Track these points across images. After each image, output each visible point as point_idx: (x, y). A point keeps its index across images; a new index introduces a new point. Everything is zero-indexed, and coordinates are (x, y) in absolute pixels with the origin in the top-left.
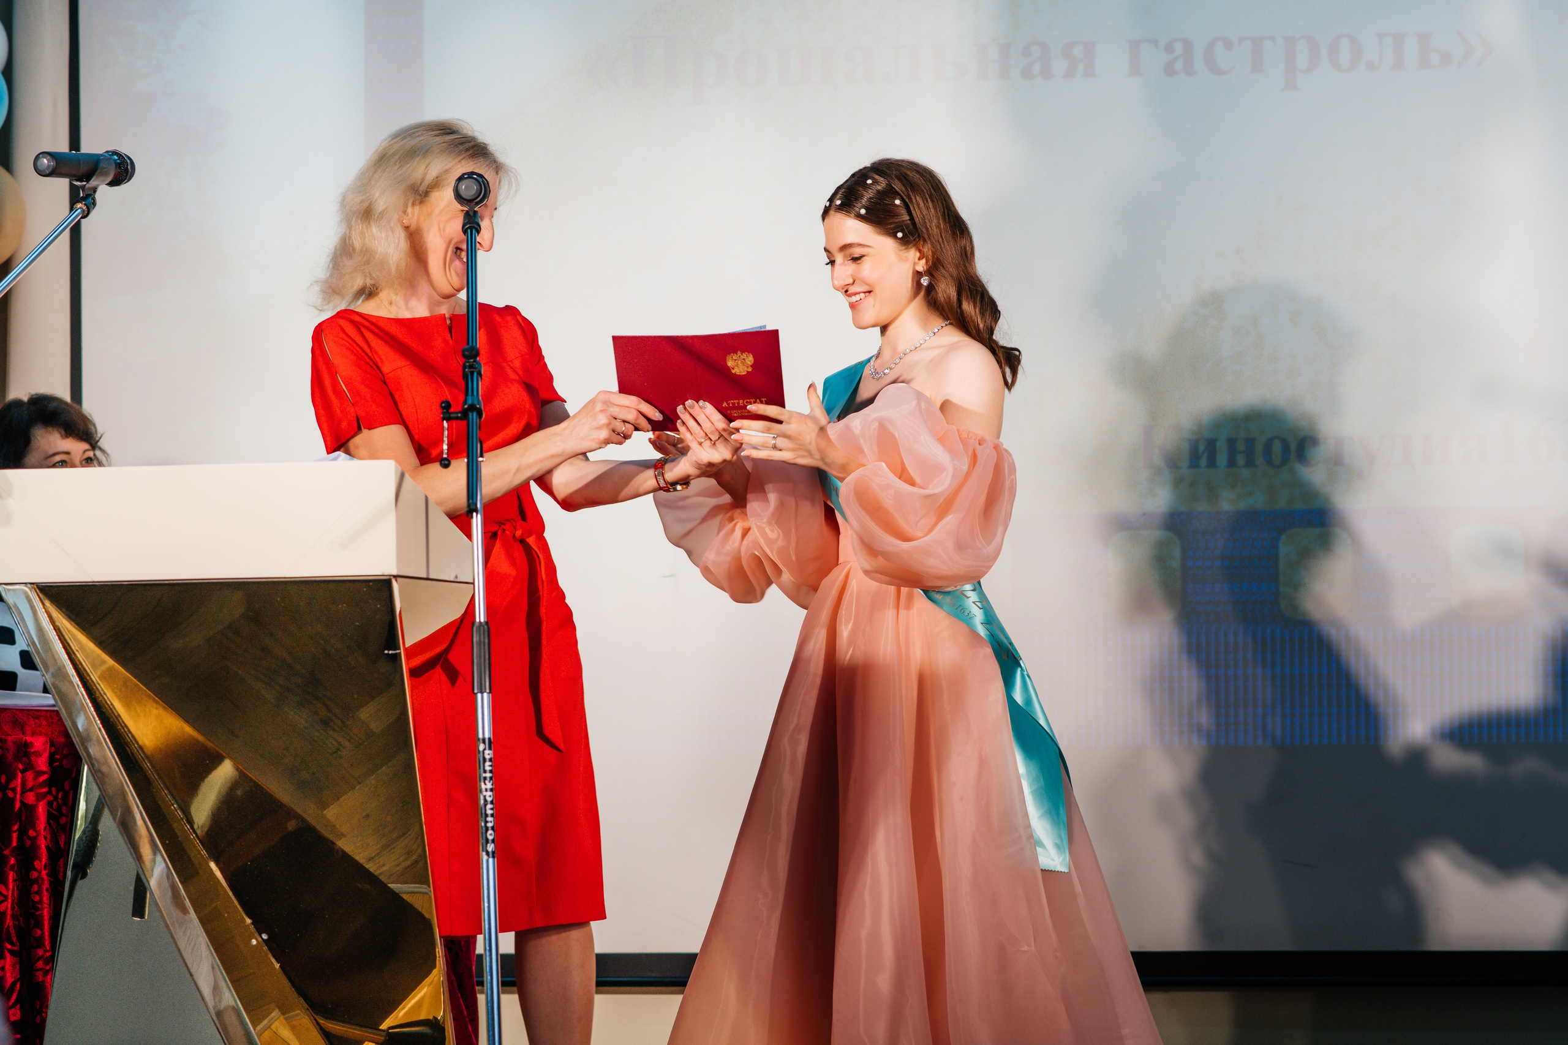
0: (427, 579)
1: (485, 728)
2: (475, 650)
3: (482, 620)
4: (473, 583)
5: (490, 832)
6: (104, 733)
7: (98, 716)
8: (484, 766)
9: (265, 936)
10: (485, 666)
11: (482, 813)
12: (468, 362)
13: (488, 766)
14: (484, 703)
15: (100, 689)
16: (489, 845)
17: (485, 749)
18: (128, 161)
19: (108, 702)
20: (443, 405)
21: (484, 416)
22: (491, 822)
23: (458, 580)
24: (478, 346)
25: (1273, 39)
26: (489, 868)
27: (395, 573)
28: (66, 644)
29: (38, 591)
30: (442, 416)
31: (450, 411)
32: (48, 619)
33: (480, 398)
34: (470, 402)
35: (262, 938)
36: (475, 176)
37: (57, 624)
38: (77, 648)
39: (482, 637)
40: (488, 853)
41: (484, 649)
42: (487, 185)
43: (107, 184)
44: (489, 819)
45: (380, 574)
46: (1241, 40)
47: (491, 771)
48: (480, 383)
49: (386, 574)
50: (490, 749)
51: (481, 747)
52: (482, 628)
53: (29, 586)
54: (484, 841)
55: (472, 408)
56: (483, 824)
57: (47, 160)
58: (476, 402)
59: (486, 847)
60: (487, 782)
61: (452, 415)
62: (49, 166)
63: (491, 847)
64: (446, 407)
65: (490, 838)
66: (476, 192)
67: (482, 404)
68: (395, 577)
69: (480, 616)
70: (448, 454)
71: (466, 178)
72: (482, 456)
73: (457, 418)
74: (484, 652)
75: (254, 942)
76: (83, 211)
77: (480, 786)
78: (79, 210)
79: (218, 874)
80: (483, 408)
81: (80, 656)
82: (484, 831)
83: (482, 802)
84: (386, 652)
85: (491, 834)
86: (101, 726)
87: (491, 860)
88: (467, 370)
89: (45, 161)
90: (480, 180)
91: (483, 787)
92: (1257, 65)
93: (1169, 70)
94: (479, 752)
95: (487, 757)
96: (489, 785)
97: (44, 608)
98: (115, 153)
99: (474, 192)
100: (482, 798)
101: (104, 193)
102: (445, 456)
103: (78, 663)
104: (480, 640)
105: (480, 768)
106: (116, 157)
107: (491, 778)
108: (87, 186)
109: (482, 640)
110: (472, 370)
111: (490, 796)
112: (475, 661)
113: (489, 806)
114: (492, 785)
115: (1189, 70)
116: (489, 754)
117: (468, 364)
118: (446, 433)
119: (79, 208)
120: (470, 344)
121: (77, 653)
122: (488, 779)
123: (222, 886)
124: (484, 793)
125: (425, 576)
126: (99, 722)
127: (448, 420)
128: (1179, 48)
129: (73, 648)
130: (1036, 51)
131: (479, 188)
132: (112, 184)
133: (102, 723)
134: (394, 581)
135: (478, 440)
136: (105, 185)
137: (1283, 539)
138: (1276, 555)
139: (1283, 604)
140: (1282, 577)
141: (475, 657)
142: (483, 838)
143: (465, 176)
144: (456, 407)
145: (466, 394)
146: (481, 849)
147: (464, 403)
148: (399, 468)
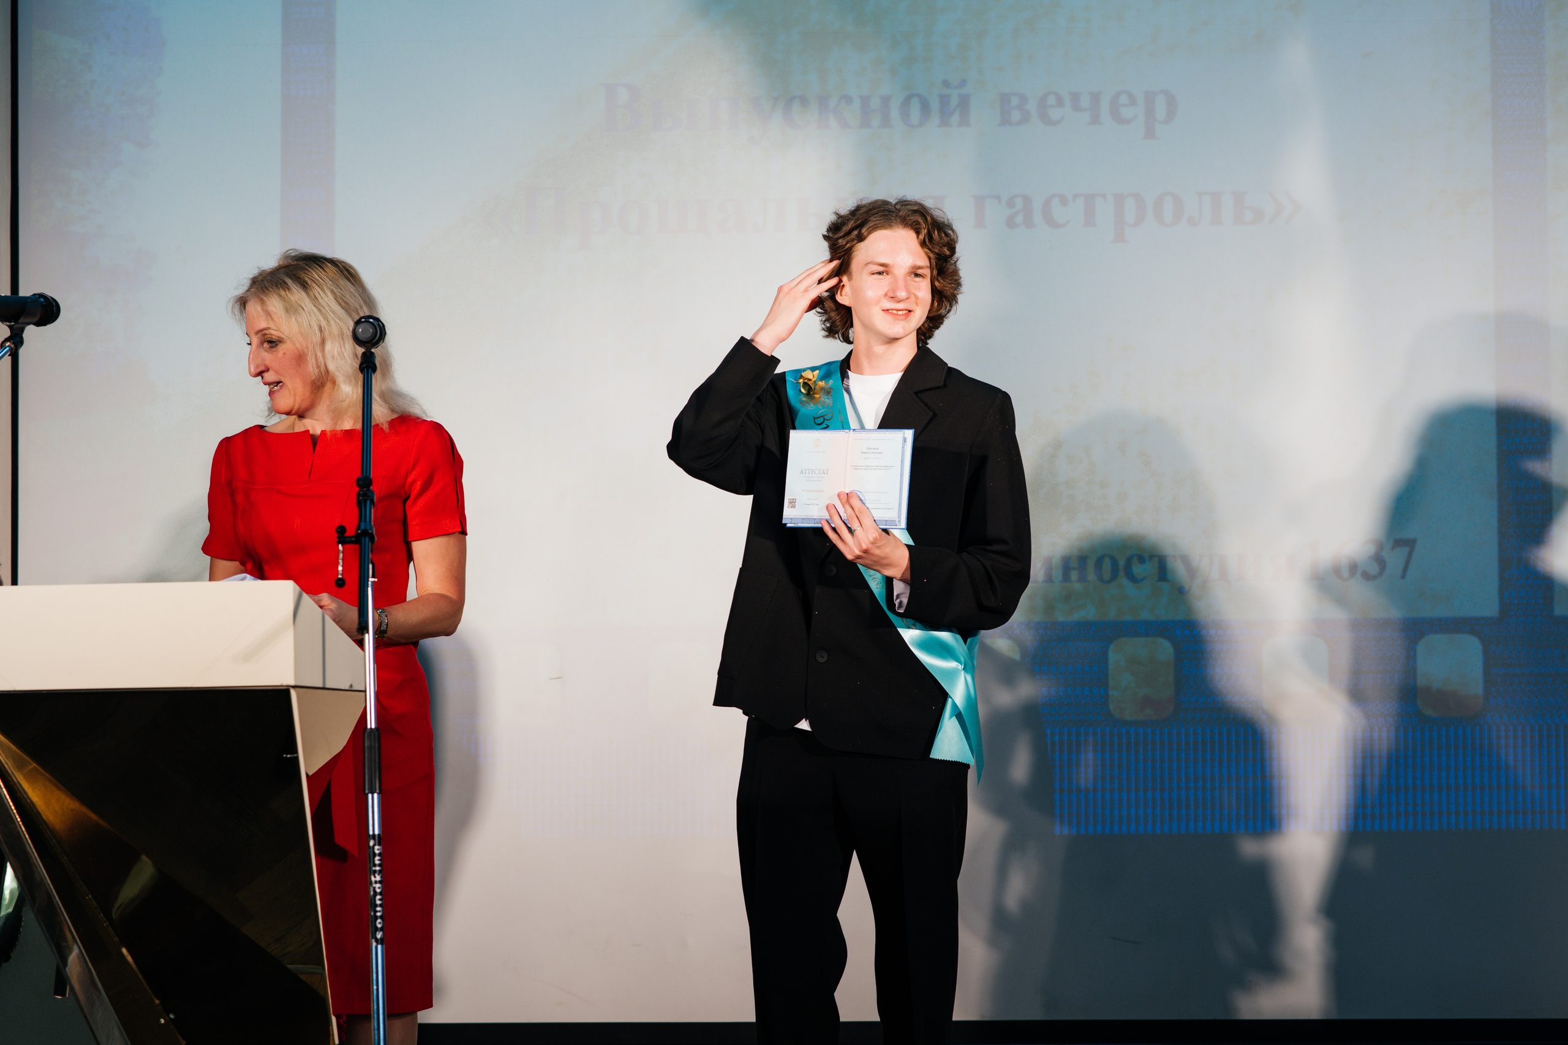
0: (324, 688)
1: (375, 826)
2: (366, 755)
3: (373, 727)
4: (365, 691)
5: (379, 921)
6: (24, 829)
7: (18, 815)
8: (374, 861)
9: (172, 1016)
10: (375, 769)
11: (371, 903)
12: (362, 491)
13: (377, 860)
14: (374, 801)
15: (20, 789)
16: (378, 933)
17: (374, 845)
18: (54, 303)
19: (29, 801)
20: (339, 530)
21: (376, 538)
22: (380, 911)
23: (353, 689)
24: (371, 476)
25: (1104, 196)
26: (378, 953)
27: (292, 683)
30: (337, 540)
33: (372, 523)
34: (363, 527)
35: (170, 1018)
36: (371, 320)
40: (377, 940)
42: (382, 328)
43: (34, 324)
44: (378, 909)
45: (279, 684)
46: (1075, 196)
47: (380, 865)
48: (372, 510)
49: (285, 683)
50: (379, 845)
51: (372, 843)
52: (373, 734)
55: (365, 533)
56: (372, 914)
58: (368, 528)
59: (376, 934)
60: (376, 875)
61: (347, 539)
63: (379, 935)
64: (341, 530)
65: (379, 926)
66: (372, 335)
67: (374, 530)
68: (294, 687)
69: (371, 723)
70: (342, 574)
71: (364, 321)
72: (373, 577)
73: (351, 542)
74: (375, 756)
75: (162, 1021)
76: (11, 349)
77: (370, 878)
78: (8, 348)
79: (129, 958)
80: (374, 533)
82: (373, 920)
84: (285, 756)
85: (380, 923)
86: (21, 823)
87: (379, 947)
88: (360, 498)
90: (376, 323)
91: (373, 879)
92: (1089, 220)
93: (1010, 223)
94: (369, 847)
95: (377, 852)
96: (378, 878)
98: (41, 295)
99: (370, 335)
100: (372, 889)
101: (31, 332)
102: (340, 576)
104: (371, 746)
105: (370, 862)
106: (42, 300)
107: (380, 871)
108: (15, 326)
111: (379, 888)
112: (366, 764)
113: (378, 897)
114: (381, 877)
115: (1029, 223)
116: (378, 849)
117: (361, 493)
118: (341, 555)
119: (8, 346)
120: (365, 474)
122: (378, 872)
123: (132, 969)
124: (374, 885)
125: (321, 685)
126: (19, 820)
127: (343, 544)
128: (1019, 203)
131: (374, 331)
132: (39, 324)
133: (21, 821)
134: (293, 693)
135: (370, 561)
136: (32, 325)
137: (1112, 647)
138: (1106, 661)
139: (1111, 707)
140: (1111, 682)
141: (366, 760)
142: (372, 927)
143: (363, 320)
144: (351, 532)
145: (360, 520)
146: (370, 936)
147: (358, 528)
148: (298, 588)
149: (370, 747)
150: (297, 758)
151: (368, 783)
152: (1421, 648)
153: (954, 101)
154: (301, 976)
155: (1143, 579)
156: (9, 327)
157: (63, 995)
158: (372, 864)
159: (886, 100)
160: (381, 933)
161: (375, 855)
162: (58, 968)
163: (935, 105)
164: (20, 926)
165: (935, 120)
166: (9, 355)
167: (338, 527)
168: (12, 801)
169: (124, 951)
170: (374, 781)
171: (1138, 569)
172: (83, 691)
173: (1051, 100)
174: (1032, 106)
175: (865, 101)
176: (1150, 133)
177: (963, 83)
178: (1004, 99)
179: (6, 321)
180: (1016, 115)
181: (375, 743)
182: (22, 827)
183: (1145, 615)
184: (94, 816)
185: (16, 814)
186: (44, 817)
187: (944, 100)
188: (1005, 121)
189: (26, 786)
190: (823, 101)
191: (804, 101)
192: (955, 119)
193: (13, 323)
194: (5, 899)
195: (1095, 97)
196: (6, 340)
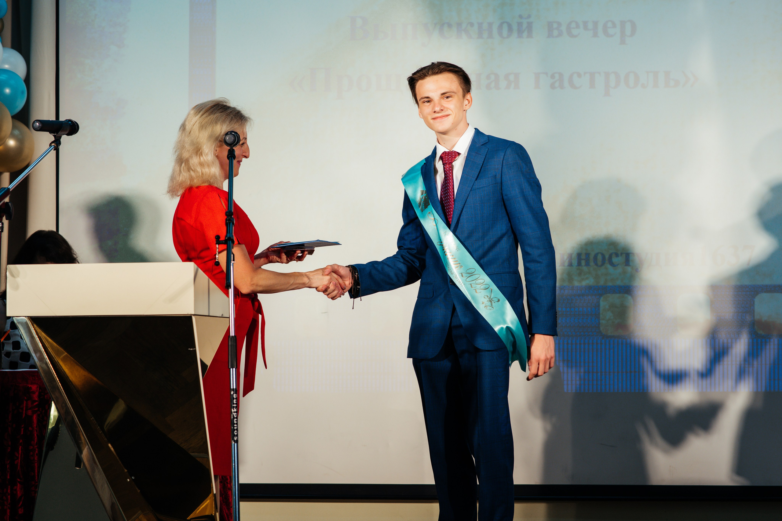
0: (209, 316)
2: (230, 349)
3: (233, 335)
4: (229, 318)
6: (60, 385)
7: (58, 378)
8: (233, 402)
9: (133, 478)
11: (232, 423)
12: (228, 218)
15: (59, 365)
16: (235, 437)
18: (76, 124)
19: (63, 371)
20: (216, 237)
22: (236, 427)
23: (223, 316)
24: (233, 211)
25: (599, 73)
27: (193, 313)
28: (44, 344)
29: (31, 320)
30: (216, 242)
31: (220, 240)
32: (35, 333)
33: (233, 234)
36: (233, 133)
37: (40, 335)
38: (49, 346)
39: (233, 342)
41: (234, 348)
43: (66, 135)
44: (235, 425)
45: (187, 314)
46: (585, 73)
47: (236, 404)
48: (233, 227)
49: (189, 314)
50: (236, 394)
53: (27, 317)
54: (233, 436)
56: (232, 428)
57: (38, 123)
58: (231, 236)
59: (234, 438)
61: (221, 242)
62: (39, 126)
64: (218, 237)
65: (236, 434)
66: (233, 141)
67: (234, 237)
68: (194, 315)
69: (232, 333)
73: (222, 243)
75: (128, 480)
76: (55, 147)
77: (232, 410)
78: (53, 146)
79: (112, 449)
80: (234, 239)
81: (50, 350)
83: (232, 417)
84: (189, 349)
85: (236, 432)
86: (59, 382)
87: (236, 444)
88: (227, 221)
89: (38, 124)
91: (233, 410)
92: (592, 85)
93: (552, 86)
95: (235, 397)
96: (235, 410)
97: (34, 328)
98: (70, 120)
100: (232, 415)
101: (64, 138)
102: (217, 260)
103: (49, 353)
105: (231, 402)
106: (70, 122)
107: (236, 407)
109: (233, 344)
110: (230, 221)
111: (236, 415)
113: (235, 420)
115: (562, 87)
116: (235, 396)
117: (228, 219)
118: (217, 250)
119: (53, 145)
120: (229, 210)
121: (48, 348)
122: (235, 407)
123: (113, 454)
124: (233, 414)
125: (207, 314)
126: (58, 380)
127: (219, 244)
128: (557, 76)
129: (47, 346)
130: (493, 77)
131: (235, 139)
132: (69, 134)
133: (59, 380)
134: (193, 318)
136: (65, 135)
137: (602, 298)
138: (599, 306)
139: (601, 329)
140: (601, 316)
141: (230, 351)
142: (232, 434)
143: (229, 133)
144: (222, 238)
145: (227, 232)
146: (231, 439)
147: (226, 236)
148: (196, 266)
149: (232, 345)
150: (195, 351)
151: (231, 364)
152: (757, 300)
153: (525, 26)
154: (197, 459)
155: (618, 265)
156: (54, 136)
157: (80, 467)
158: (232, 403)
159: (490, 25)
160: (237, 437)
161: (234, 399)
162: (77, 454)
163: (515, 27)
164: (58, 433)
165: (515, 34)
166: (54, 150)
167: (216, 236)
168: (54, 371)
169: (110, 445)
170: (233, 362)
171: (615, 260)
172: (89, 316)
173: (573, 25)
174: (564, 28)
175: (480, 25)
176: (623, 42)
177: (529, 16)
178: (550, 25)
179: (52, 133)
180: (555, 33)
181: (234, 343)
182: (60, 383)
183: (619, 283)
184: (95, 379)
185: (57, 377)
186: (70, 379)
187: (520, 24)
188: (550, 35)
189: (61, 363)
190: (459, 25)
191: (450, 26)
192: (525, 34)
193: (56, 134)
194: (51, 419)
195: (596, 24)
196: (52, 142)
